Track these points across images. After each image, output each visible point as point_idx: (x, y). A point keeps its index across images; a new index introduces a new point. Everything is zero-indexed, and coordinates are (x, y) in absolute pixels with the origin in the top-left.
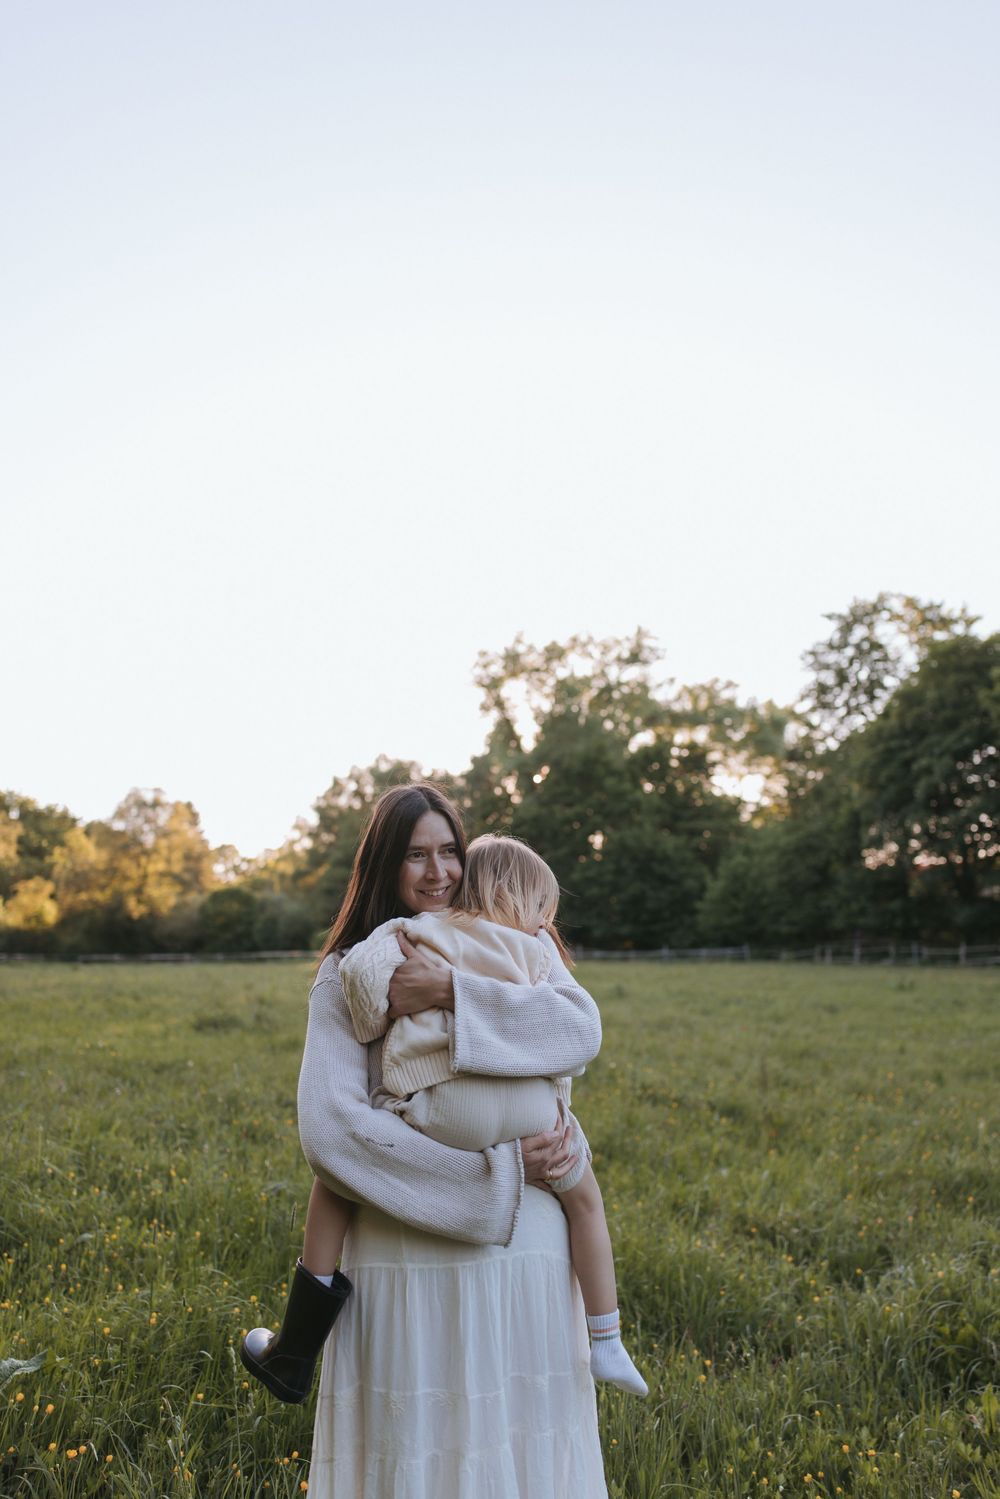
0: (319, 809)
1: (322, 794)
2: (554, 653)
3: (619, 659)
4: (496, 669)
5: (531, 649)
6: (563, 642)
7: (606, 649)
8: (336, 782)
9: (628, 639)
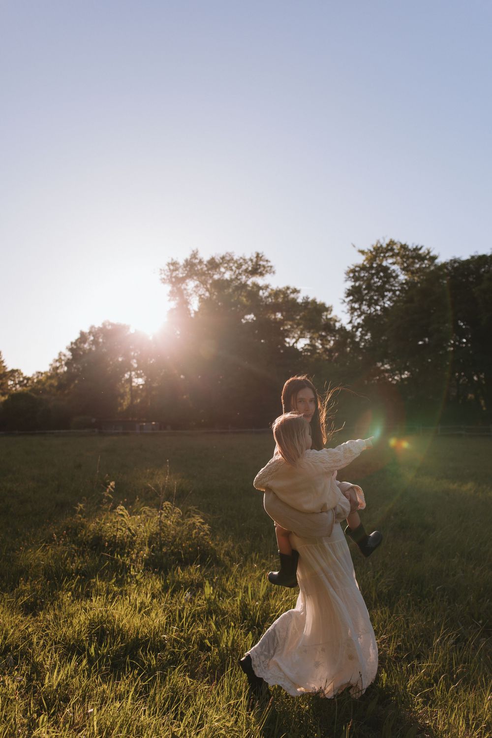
0: (71, 350)
1: (74, 341)
2: (213, 264)
3: (246, 271)
4: (180, 274)
5: (201, 262)
6: (218, 260)
7: (239, 266)
8: (82, 334)
9: (251, 260)
